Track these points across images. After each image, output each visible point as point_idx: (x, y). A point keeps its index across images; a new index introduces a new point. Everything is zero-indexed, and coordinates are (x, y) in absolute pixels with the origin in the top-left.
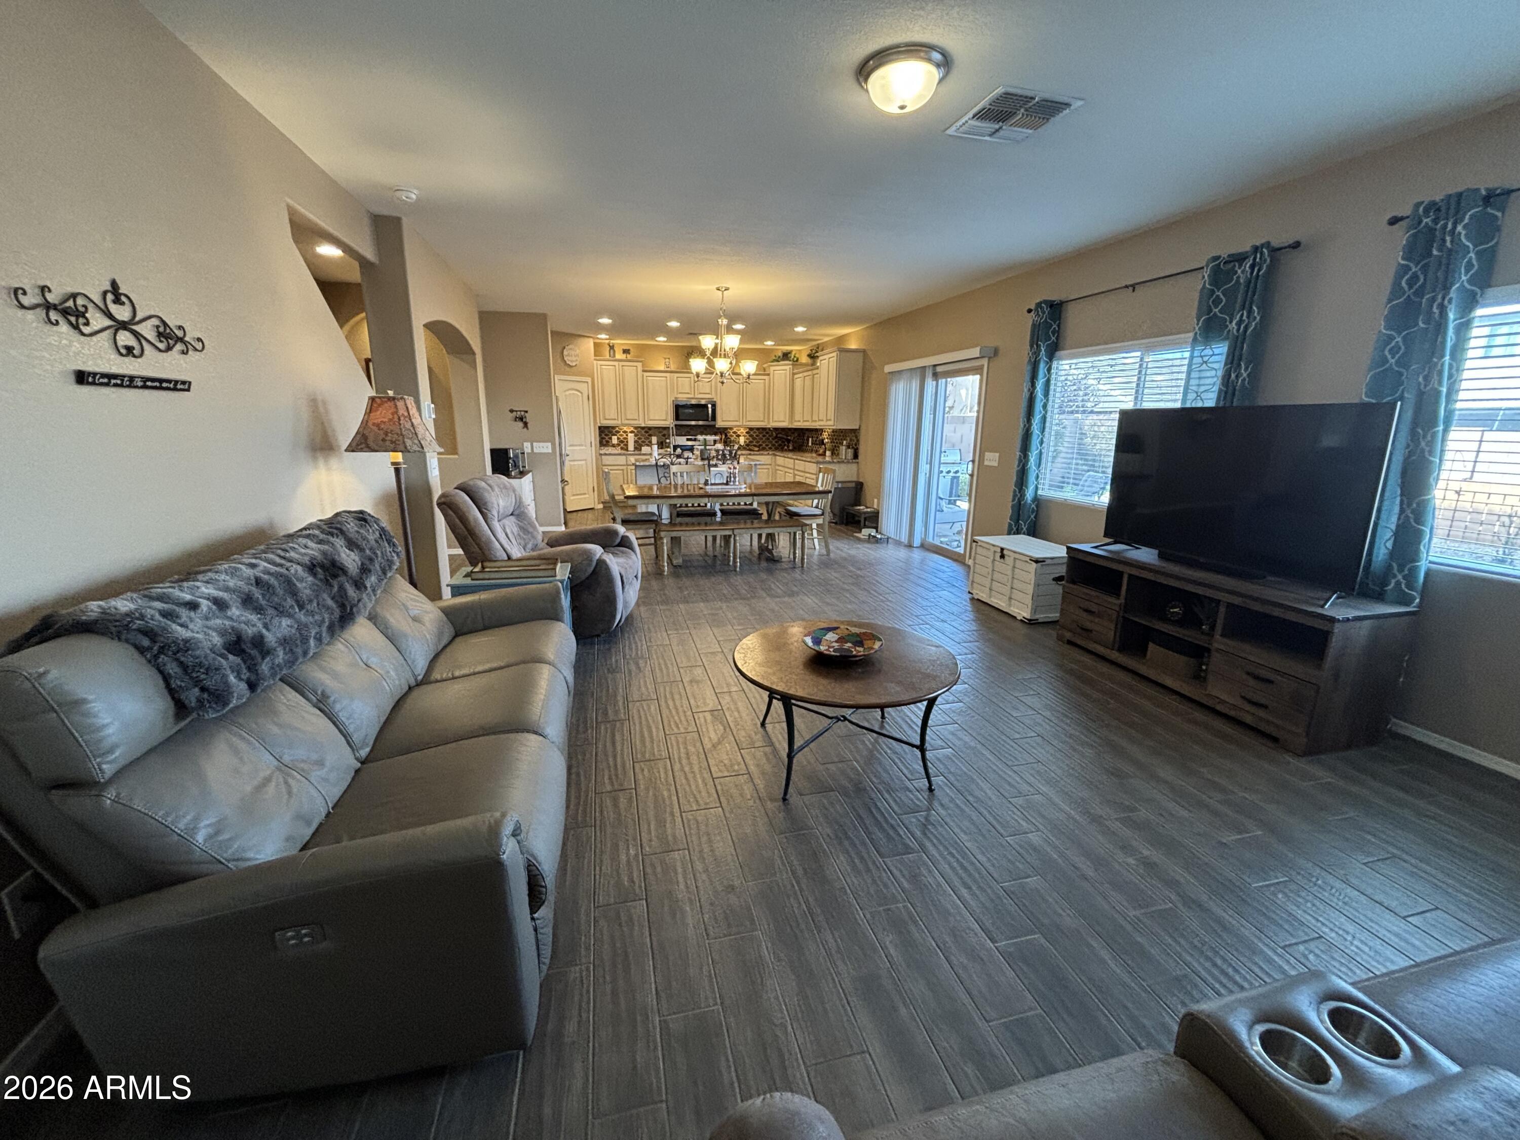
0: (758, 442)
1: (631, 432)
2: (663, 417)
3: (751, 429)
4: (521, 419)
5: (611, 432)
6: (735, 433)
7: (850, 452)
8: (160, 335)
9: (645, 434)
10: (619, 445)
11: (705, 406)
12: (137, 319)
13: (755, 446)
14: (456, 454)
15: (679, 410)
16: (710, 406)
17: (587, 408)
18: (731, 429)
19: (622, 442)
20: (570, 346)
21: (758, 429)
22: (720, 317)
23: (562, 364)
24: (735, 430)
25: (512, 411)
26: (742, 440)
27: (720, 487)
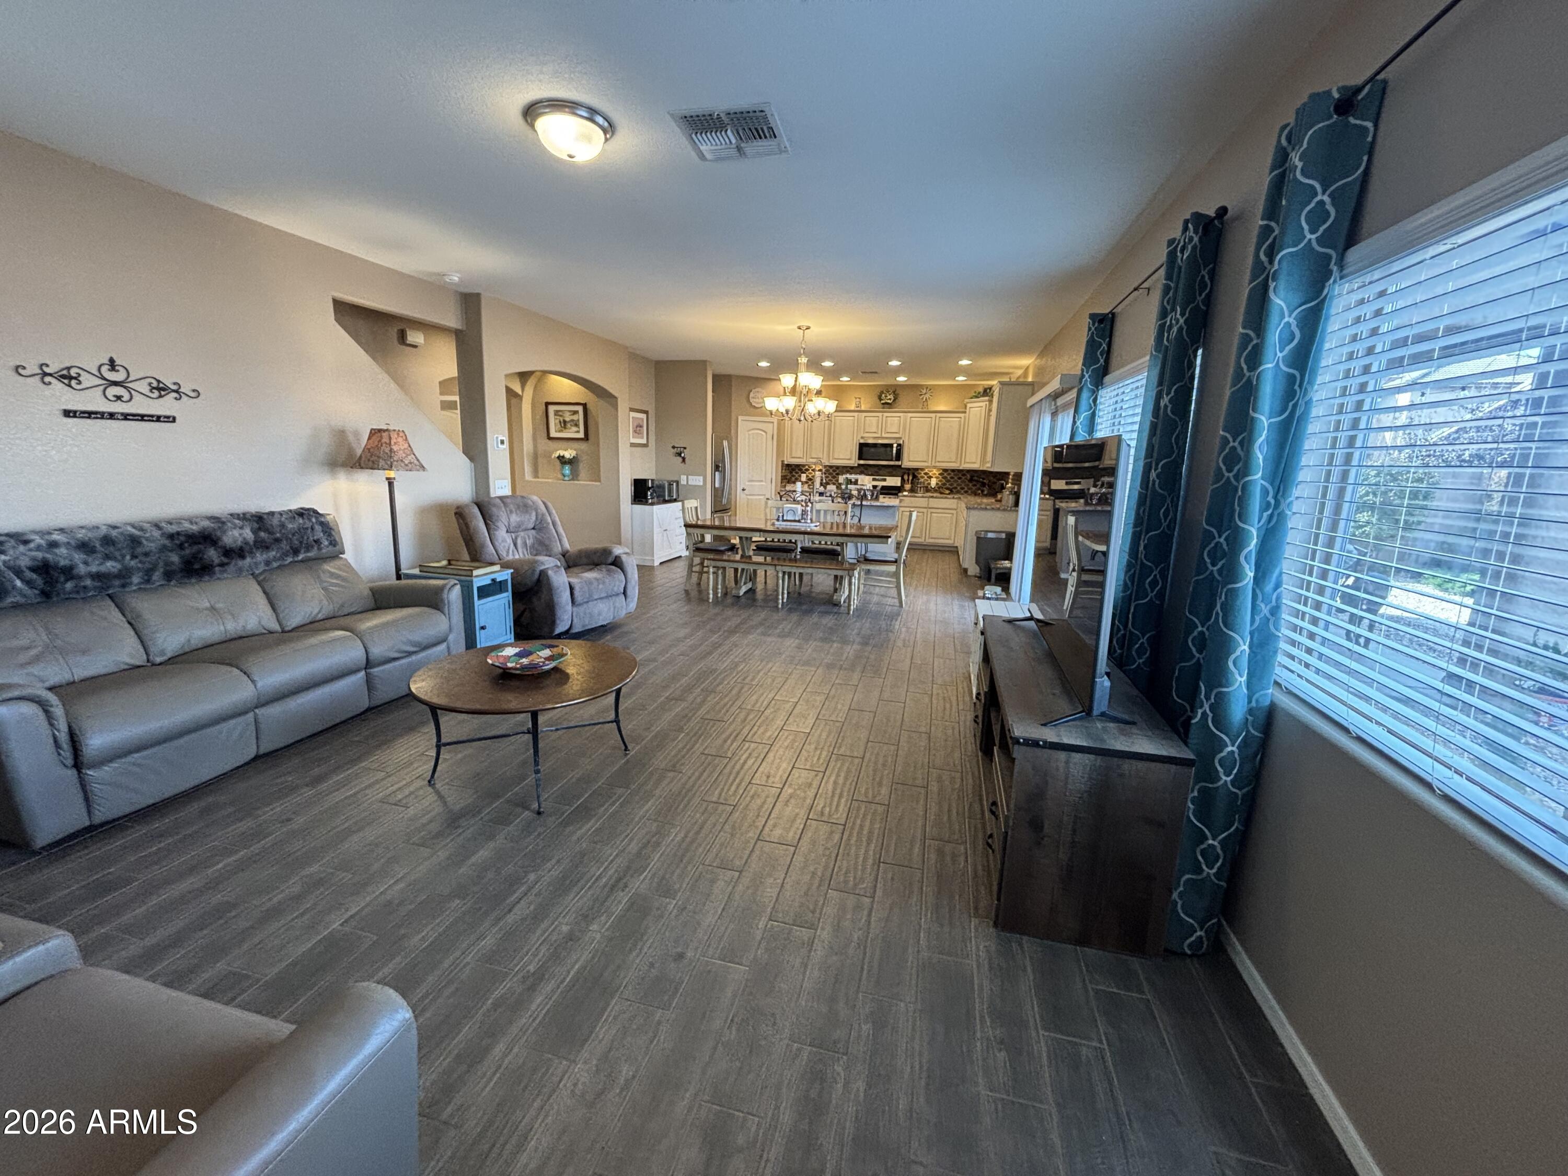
0: (951, 485)
1: (820, 470)
2: (847, 455)
3: (945, 470)
4: (679, 454)
5: (801, 470)
6: (926, 474)
7: (1012, 499)
8: (152, 389)
9: (833, 472)
10: (806, 482)
11: (891, 446)
12: (130, 379)
13: (947, 489)
14: (600, 481)
15: (864, 449)
16: (895, 445)
17: (772, 447)
18: (922, 469)
19: (810, 479)
20: (759, 389)
21: (953, 471)
22: (800, 355)
23: (748, 406)
24: (926, 471)
25: (674, 447)
26: (933, 482)
27: (789, 523)
